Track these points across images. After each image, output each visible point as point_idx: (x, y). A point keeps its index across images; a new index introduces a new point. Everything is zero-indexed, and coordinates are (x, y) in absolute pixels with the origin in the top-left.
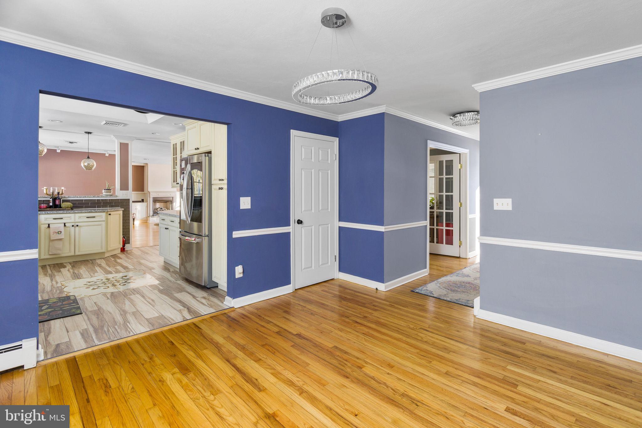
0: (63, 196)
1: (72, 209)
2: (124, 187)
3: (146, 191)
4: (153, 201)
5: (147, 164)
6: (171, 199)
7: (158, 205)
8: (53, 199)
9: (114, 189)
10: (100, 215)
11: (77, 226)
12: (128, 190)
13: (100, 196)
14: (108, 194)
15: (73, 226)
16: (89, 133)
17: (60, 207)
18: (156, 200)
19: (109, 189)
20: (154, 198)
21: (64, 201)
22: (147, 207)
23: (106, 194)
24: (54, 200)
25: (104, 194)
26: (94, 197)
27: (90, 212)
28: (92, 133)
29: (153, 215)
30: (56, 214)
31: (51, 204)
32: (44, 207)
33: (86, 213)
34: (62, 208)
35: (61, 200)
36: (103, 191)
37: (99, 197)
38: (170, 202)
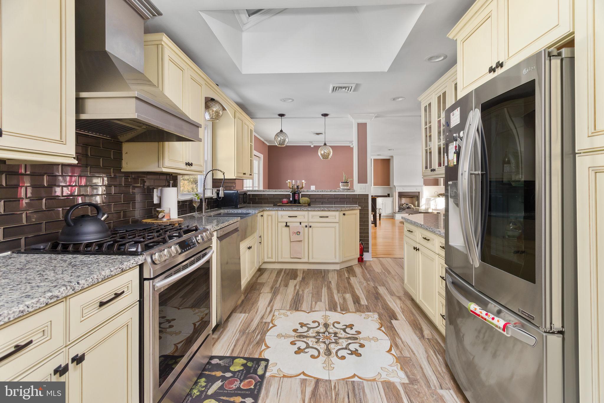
0: (302, 190)
1: (309, 205)
2: (363, 179)
3: (391, 186)
4: (399, 196)
5: (392, 157)
6: (418, 194)
7: (404, 201)
8: (292, 193)
9: (352, 182)
10: (334, 215)
11: (310, 227)
12: (367, 183)
13: (337, 190)
14: (345, 188)
15: (306, 226)
16: (325, 115)
17: (299, 203)
18: (401, 195)
19: (346, 182)
20: (399, 193)
21: (303, 196)
22: (393, 202)
23: (343, 187)
24: (294, 194)
25: (341, 187)
26: (331, 191)
27: (323, 210)
28: (328, 114)
29: (399, 211)
30: (291, 211)
31: (291, 199)
32: (286, 202)
33: (318, 211)
34: (300, 204)
35: (300, 194)
36: (341, 184)
37: (335, 192)
38: (416, 198)
